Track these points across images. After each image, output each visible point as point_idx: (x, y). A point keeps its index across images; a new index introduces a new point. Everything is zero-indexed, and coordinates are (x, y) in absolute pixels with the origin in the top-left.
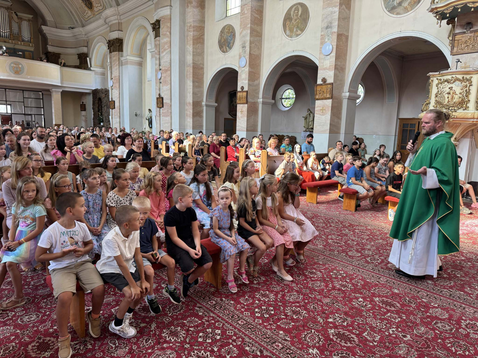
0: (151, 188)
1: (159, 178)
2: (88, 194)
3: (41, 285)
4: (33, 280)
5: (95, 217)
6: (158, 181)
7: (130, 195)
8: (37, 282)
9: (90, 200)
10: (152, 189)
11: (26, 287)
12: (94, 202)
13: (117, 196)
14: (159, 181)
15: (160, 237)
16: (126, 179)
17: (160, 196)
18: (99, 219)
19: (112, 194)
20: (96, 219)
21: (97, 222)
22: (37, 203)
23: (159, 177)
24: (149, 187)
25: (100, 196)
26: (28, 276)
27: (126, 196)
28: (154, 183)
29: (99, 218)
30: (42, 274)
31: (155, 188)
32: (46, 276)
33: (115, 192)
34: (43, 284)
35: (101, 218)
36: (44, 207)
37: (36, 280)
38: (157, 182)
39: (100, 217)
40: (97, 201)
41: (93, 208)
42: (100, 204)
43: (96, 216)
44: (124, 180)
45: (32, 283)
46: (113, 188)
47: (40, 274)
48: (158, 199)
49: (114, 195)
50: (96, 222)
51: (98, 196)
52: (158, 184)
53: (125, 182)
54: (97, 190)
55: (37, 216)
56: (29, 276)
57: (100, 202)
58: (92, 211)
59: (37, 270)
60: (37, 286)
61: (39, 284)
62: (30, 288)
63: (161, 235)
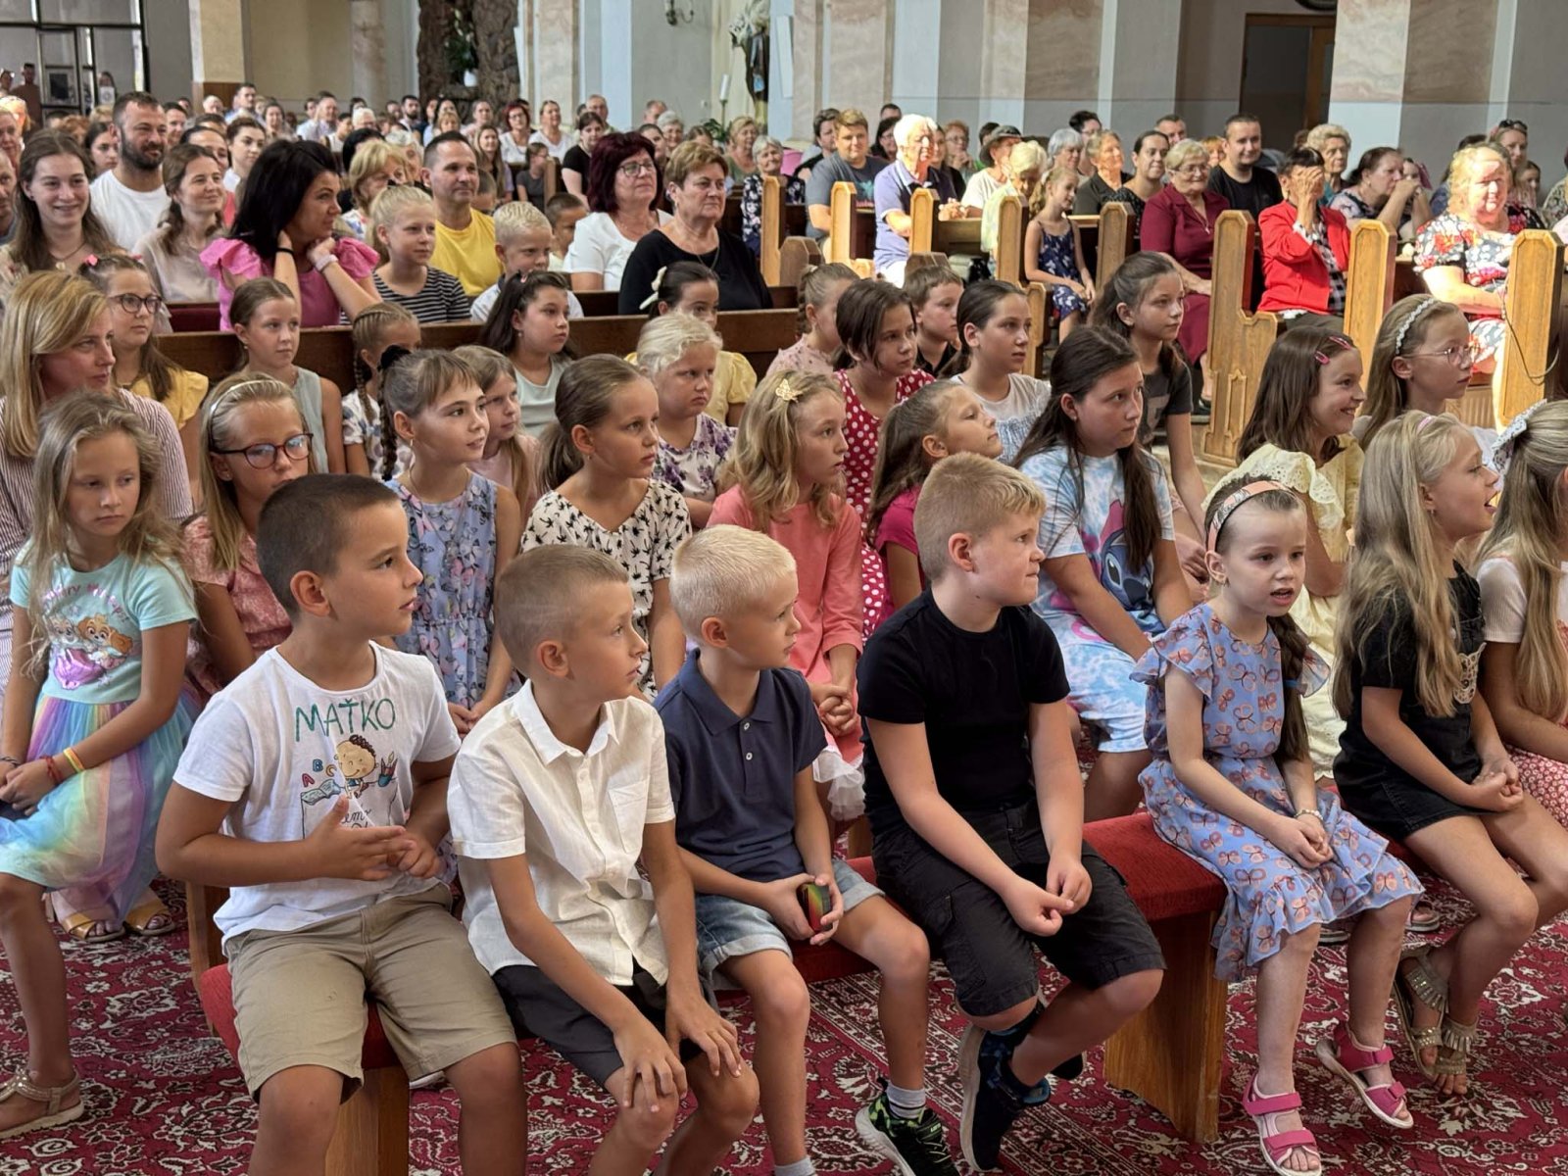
0: (778, 477)
1: (825, 410)
2: (415, 501)
3: (164, 1018)
4: (117, 987)
5: (458, 641)
6: (819, 433)
7: (653, 517)
8: (143, 1005)
9: (426, 539)
10: (787, 483)
11: (84, 1025)
12: (452, 550)
13: (582, 522)
14: (829, 429)
15: (830, 784)
16: (639, 424)
17: (832, 527)
18: (481, 654)
19: (555, 508)
20: (460, 655)
21: (470, 673)
22: (147, 549)
23: (830, 405)
24: (767, 471)
25: (486, 515)
26: (91, 968)
27: (629, 523)
28: (795, 449)
29: (478, 647)
30: (168, 962)
31: (801, 476)
32: (186, 969)
33: (571, 495)
34: (172, 1014)
35: (488, 649)
36: (180, 574)
37: (132, 988)
38: (816, 443)
39: (484, 641)
40: (466, 548)
41: (444, 587)
42: (486, 569)
43: (463, 639)
44: (625, 428)
45: (115, 1005)
46: (558, 474)
47: (154, 957)
48: (822, 548)
49: (565, 516)
50: (462, 670)
51: (472, 517)
52: (818, 455)
53: (634, 440)
54: (466, 483)
55: (145, 624)
56: (98, 963)
57: (481, 554)
58: (442, 608)
59: (138, 933)
60: (141, 1026)
61: (151, 1012)
62: (103, 1034)
63: (837, 774)
